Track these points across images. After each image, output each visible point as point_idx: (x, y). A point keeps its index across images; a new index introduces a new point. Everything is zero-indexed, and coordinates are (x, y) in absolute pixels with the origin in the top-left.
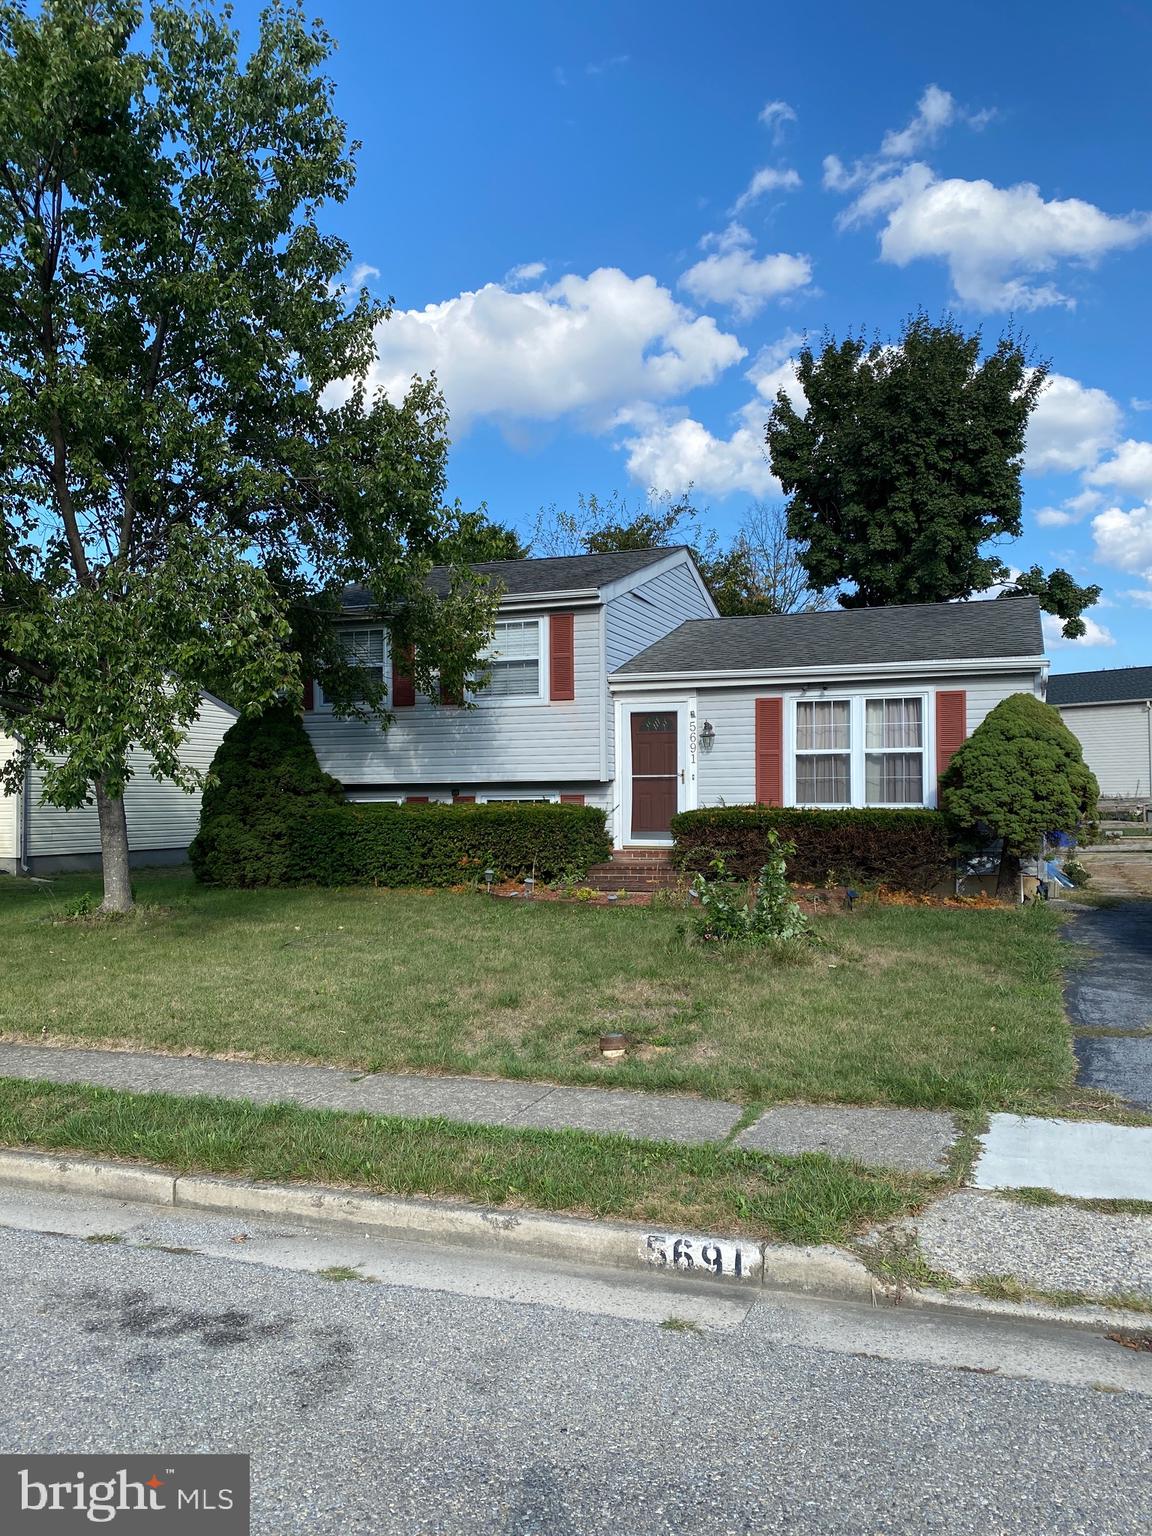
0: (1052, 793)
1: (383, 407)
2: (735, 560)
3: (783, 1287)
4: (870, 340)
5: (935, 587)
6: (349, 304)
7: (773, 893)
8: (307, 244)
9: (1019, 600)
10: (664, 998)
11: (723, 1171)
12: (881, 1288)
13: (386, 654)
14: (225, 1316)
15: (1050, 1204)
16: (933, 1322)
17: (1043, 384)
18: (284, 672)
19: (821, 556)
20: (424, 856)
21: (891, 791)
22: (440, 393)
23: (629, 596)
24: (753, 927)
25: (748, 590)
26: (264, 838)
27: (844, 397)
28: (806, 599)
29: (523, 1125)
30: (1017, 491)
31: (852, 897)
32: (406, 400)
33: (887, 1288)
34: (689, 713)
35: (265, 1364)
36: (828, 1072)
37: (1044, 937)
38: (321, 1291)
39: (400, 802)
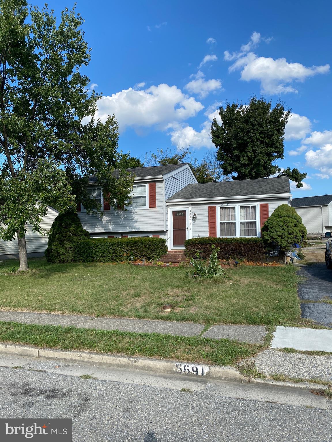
0: (293, 233)
1: (99, 124)
2: (203, 166)
3: (216, 378)
4: (240, 104)
5: (260, 174)
6: (89, 95)
7: (214, 262)
8: (77, 78)
9: (283, 177)
10: (182, 294)
11: (198, 344)
12: (244, 378)
13: (101, 195)
14: (52, 390)
15: (293, 352)
16: (259, 388)
17: (289, 116)
18: (70, 200)
19: (227, 165)
20: (113, 253)
21: (247, 232)
22: (116, 120)
23: (172, 177)
24: (208, 273)
25: (207, 175)
26: (66, 249)
27: (232, 120)
28: (223, 178)
29: (141, 332)
30: (283, 146)
31: (237, 263)
32: (106, 122)
33: (246, 378)
34: (189, 210)
35: (64, 404)
36: (230, 314)
37: (292, 274)
38: (80, 382)
39: (106, 237)
